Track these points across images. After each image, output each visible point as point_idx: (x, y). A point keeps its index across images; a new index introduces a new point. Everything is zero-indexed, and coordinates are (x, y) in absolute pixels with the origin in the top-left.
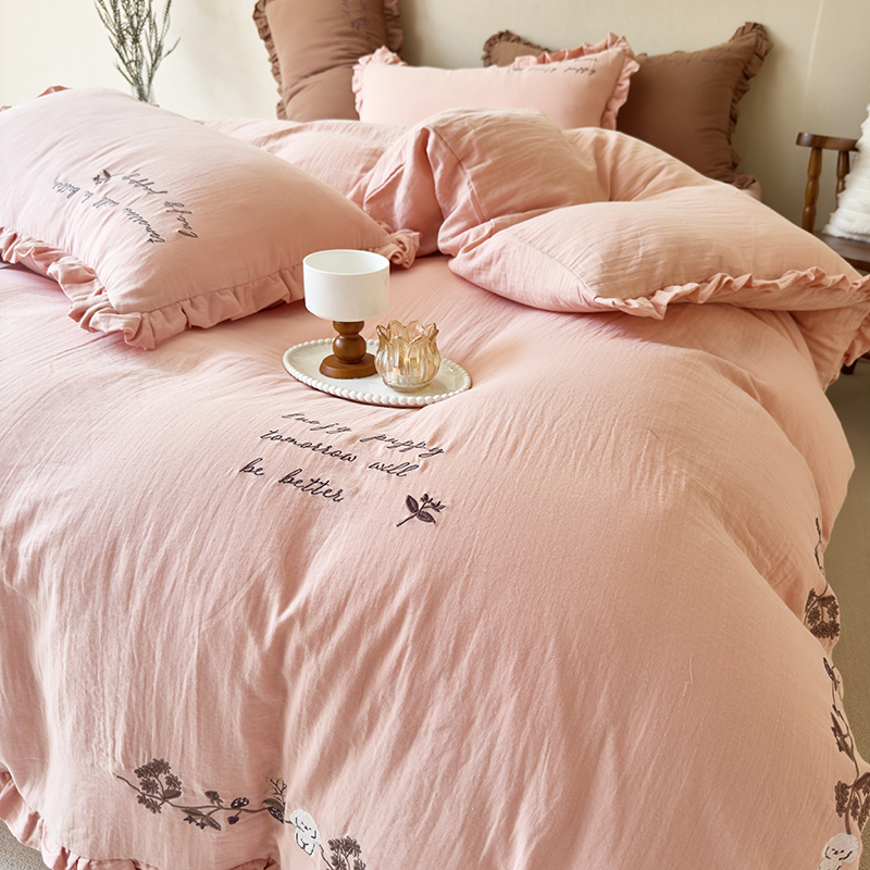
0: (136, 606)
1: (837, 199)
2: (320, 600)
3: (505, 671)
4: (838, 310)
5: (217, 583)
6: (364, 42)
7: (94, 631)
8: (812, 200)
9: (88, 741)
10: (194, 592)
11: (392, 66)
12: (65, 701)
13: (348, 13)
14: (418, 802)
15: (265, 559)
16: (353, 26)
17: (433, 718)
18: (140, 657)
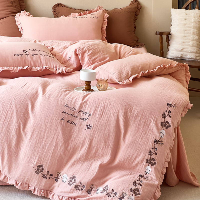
1: (168, 48)
6: (15, 8)
8: (162, 49)
11: (28, 17)
16: (11, 4)
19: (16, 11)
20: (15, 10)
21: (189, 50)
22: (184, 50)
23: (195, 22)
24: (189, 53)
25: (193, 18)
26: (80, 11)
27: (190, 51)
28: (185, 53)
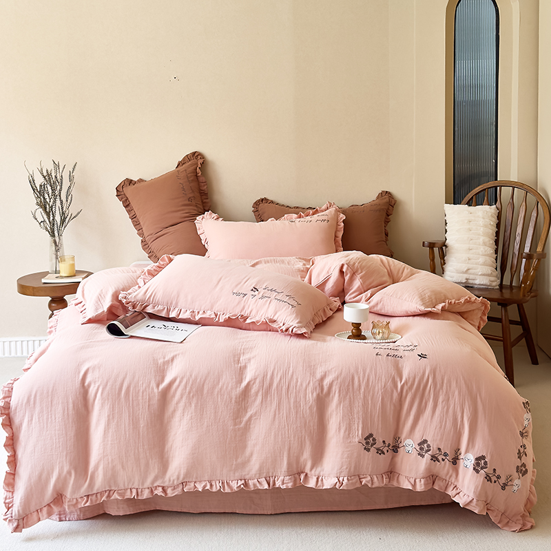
0: (362, 390)
2: (409, 378)
3: (454, 384)
4: (473, 310)
5: (383, 380)
7: (350, 401)
9: (349, 434)
10: (378, 383)
11: (216, 221)
12: (342, 424)
13: (186, 194)
14: (441, 422)
15: (393, 372)
16: (189, 201)
17: (441, 400)
18: (365, 404)
19: (197, 212)
20: (195, 210)
21: (478, 270)
22: (470, 271)
23: (485, 226)
24: (479, 276)
25: (482, 220)
26: (299, 211)
27: (480, 273)
28: (471, 277)
